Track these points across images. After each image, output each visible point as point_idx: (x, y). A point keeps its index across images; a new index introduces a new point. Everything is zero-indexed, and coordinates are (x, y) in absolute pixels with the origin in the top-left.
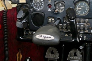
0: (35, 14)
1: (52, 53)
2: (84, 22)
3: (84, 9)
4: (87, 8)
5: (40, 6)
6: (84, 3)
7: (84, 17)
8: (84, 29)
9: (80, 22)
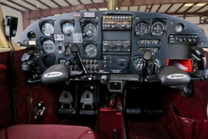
0: (46, 57)
1: (66, 96)
2: (93, 63)
3: (92, 51)
4: (95, 50)
5: (51, 48)
6: (92, 45)
7: (93, 59)
8: (93, 70)
9: (89, 63)
